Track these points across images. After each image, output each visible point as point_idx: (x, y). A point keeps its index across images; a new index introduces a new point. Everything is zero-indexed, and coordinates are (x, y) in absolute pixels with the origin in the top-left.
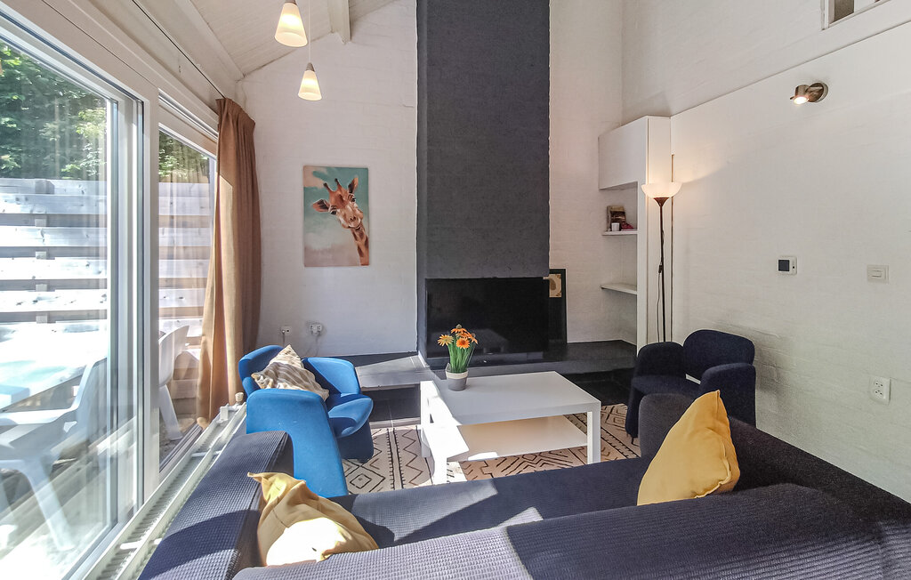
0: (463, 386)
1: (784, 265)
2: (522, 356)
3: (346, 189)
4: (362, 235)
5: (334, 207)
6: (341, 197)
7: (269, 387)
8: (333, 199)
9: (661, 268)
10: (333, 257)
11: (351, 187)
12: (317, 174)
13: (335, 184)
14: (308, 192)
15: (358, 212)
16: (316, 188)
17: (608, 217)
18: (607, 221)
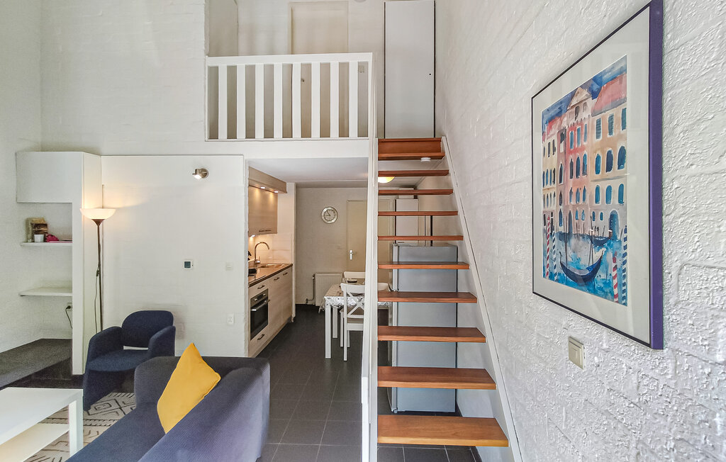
1: (187, 265)
9: (99, 273)
17: (28, 230)
18: (28, 233)
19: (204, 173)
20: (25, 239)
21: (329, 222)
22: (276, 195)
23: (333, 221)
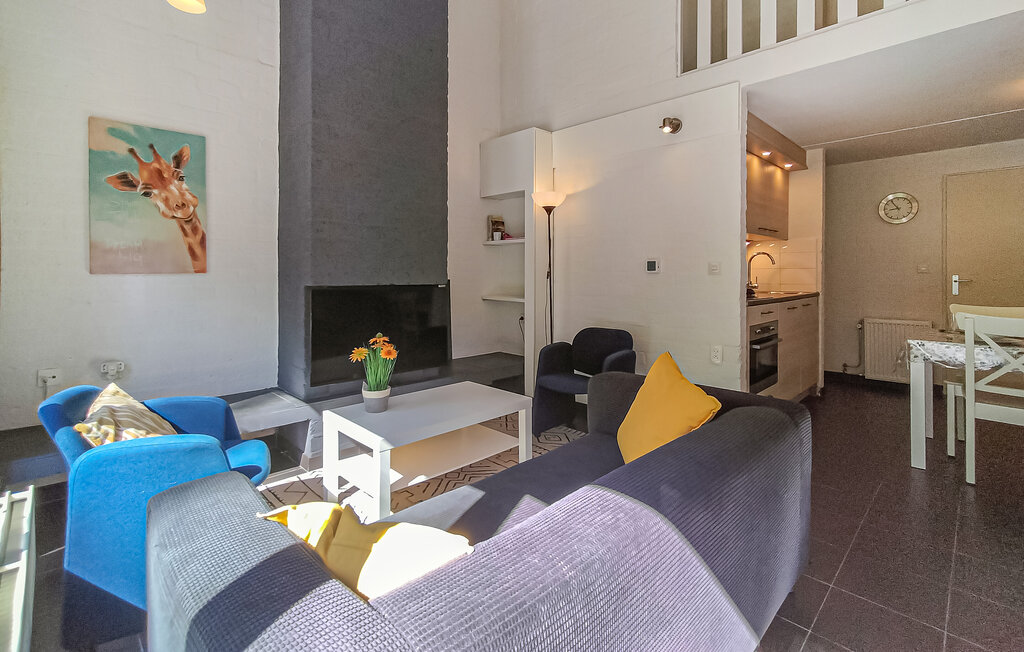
0: (384, 406)
1: (651, 266)
2: (419, 373)
3: (168, 161)
4: (195, 230)
5: (146, 186)
6: (160, 173)
7: (108, 442)
8: (145, 174)
9: (549, 274)
10: (148, 260)
11: (178, 160)
12: (115, 132)
13: (150, 152)
14: (97, 159)
15: (188, 197)
16: (113, 153)
17: (489, 226)
18: (489, 231)
19: (676, 126)
20: (486, 237)
21: (897, 222)
22: (786, 173)
23: (904, 220)
